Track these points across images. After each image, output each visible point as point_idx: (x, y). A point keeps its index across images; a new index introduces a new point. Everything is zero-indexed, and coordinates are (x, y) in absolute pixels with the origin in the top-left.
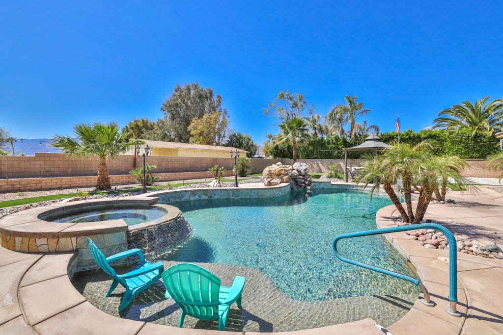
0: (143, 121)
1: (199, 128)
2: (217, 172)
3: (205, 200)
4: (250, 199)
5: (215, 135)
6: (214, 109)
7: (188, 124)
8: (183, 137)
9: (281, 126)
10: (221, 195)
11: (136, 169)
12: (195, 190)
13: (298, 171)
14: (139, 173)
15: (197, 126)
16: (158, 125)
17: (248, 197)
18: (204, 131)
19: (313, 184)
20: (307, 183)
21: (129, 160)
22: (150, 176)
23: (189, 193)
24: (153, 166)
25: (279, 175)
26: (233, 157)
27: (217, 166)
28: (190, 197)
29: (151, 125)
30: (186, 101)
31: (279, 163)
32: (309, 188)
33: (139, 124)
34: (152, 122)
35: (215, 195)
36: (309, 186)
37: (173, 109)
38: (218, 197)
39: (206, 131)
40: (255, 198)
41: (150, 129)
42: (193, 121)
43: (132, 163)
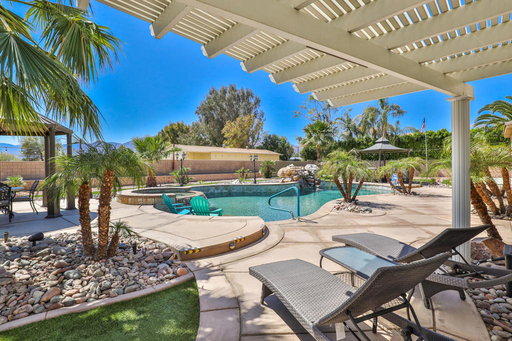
0: (179, 124)
1: (233, 131)
2: (243, 174)
3: (225, 193)
4: (260, 192)
5: (248, 138)
6: (249, 111)
7: (222, 127)
8: (217, 140)
9: (305, 130)
10: (238, 189)
11: (175, 171)
12: (218, 186)
13: (309, 172)
14: (177, 174)
15: (230, 129)
16: (193, 129)
17: (259, 191)
18: (237, 134)
19: (322, 183)
20: (316, 182)
21: (169, 163)
22: (186, 177)
23: (214, 188)
24: (188, 168)
25: (290, 175)
26: (252, 160)
27: (243, 168)
28: (214, 190)
29: (186, 128)
30: (220, 103)
31: (292, 165)
32: (318, 186)
33: (174, 127)
34: (188, 126)
35: (233, 189)
36: (318, 184)
37: (207, 112)
38: (236, 191)
39: (239, 134)
40: (264, 192)
41: (185, 133)
42: (227, 123)
43: (171, 166)
